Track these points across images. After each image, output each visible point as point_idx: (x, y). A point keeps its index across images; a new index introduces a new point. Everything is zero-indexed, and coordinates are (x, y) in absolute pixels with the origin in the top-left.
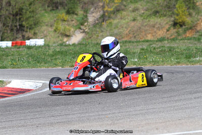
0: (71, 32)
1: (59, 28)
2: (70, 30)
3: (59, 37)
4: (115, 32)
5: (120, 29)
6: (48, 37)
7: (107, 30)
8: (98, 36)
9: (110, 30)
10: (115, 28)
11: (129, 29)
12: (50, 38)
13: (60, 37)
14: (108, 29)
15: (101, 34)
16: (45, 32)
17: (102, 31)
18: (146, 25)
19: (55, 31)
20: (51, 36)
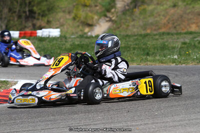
0: (94, 20)
1: (79, 16)
2: (92, 18)
3: (78, 26)
4: (150, 21)
5: (156, 17)
6: (65, 27)
7: (139, 19)
8: (128, 26)
9: (144, 18)
10: (149, 16)
11: (168, 17)
12: (67, 28)
13: (81, 27)
14: (141, 17)
15: (133, 23)
16: (62, 20)
17: (134, 20)
18: (189, 13)
19: (74, 19)
20: (69, 25)
